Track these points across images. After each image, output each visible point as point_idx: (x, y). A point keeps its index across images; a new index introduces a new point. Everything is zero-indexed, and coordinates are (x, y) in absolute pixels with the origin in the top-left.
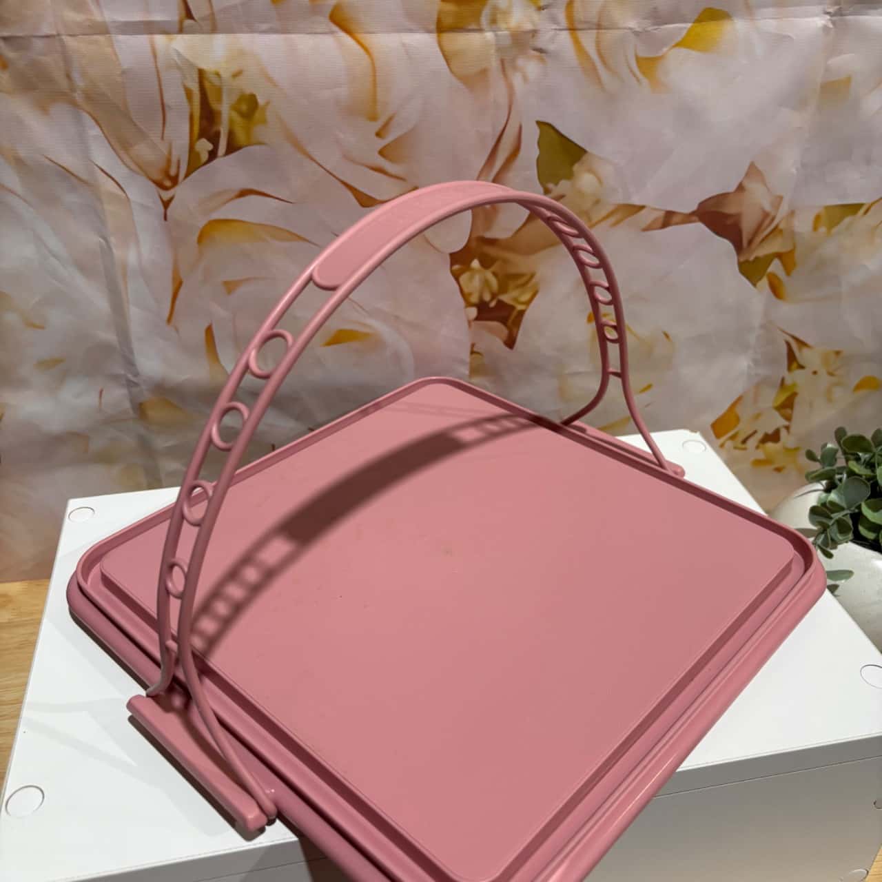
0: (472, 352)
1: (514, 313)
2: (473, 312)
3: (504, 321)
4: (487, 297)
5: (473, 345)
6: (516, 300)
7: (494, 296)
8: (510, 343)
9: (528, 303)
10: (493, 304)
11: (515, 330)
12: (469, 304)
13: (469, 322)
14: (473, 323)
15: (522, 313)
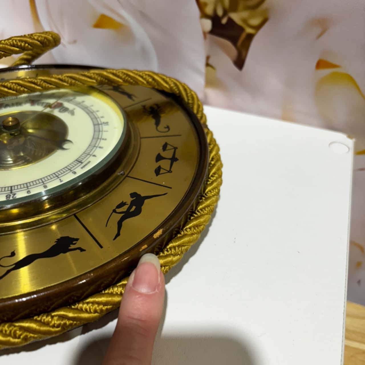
0: (208, 65)
1: (243, 36)
2: (208, 24)
3: (234, 40)
4: (220, 12)
5: (208, 58)
6: (245, 21)
7: (225, 13)
8: (240, 63)
9: (258, 28)
10: (224, 21)
11: (244, 53)
12: (204, 15)
13: (205, 34)
14: (209, 36)
15: (250, 37)
